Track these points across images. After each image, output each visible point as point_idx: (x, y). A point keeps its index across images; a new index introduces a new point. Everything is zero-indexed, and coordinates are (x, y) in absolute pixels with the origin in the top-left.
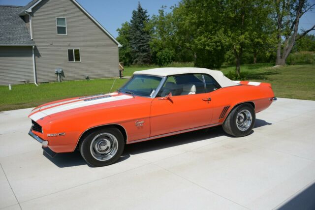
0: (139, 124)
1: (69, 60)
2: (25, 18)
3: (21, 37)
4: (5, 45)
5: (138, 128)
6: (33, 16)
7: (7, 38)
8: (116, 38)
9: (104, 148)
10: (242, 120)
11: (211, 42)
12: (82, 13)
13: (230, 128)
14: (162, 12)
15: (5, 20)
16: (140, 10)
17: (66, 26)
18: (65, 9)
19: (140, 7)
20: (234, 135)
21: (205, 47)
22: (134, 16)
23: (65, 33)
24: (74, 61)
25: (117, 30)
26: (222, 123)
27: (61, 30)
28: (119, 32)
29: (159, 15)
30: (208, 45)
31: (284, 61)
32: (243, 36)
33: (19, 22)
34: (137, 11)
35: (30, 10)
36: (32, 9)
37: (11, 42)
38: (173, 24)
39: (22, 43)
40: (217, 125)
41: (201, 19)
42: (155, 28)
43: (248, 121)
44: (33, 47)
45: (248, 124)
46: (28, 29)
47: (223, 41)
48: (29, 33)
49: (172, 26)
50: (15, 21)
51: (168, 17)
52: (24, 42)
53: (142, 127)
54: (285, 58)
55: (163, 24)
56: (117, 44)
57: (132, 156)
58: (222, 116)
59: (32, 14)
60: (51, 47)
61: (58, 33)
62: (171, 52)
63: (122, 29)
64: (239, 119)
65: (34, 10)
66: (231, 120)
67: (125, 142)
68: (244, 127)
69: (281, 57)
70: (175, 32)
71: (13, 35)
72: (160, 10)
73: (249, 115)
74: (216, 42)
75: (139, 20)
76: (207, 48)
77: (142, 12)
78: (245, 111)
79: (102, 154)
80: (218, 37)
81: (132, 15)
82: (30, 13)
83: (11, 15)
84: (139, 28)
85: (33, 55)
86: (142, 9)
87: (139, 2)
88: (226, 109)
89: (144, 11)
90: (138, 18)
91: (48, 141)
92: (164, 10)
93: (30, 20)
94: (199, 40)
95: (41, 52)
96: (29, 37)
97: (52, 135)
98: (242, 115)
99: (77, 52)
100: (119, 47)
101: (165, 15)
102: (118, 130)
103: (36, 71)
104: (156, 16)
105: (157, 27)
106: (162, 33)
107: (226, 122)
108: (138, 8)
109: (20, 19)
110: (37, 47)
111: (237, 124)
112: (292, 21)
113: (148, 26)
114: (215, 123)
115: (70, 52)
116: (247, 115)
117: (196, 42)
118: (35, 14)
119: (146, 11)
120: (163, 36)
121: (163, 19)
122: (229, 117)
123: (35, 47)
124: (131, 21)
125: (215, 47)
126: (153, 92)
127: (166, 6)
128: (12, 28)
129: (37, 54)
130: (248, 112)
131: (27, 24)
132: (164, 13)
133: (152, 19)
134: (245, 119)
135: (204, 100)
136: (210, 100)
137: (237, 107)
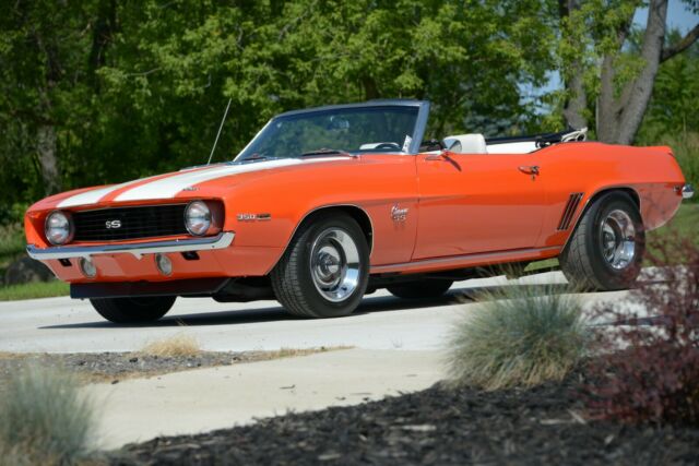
0: (399, 215)
10: (611, 244)
26: (560, 249)
43: (626, 244)
45: (628, 252)
53: (403, 225)
58: (564, 222)
64: (605, 242)
66: (586, 235)
78: (615, 215)
88: (573, 202)
97: (246, 216)
98: (609, 229)
116: (621, 226)
126: (408, 140)
130: (625, 214)
134: (619, 240)
135: (523, 171)
136: (534, 172)
137: (599, 201)
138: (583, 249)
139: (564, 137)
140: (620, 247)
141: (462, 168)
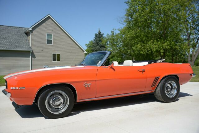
0: (87, 85)
1: (53, 61)
2: (27, 34)
3: (24, 45)
4: (14, 49)
5: (87, 88)
6: (32, 32)
7: (15, 45)
8: (85, 50)
9: (57, 103)
10: (169, 90)
11: (144, 49)
12: (62, 32)
13: (160, 95)
14: (113, 32)
15: (16, 35)
16: (100, 33)
17: (52, 39)
18: (52, 29)
19: (99, 31)
20: (163, 101)
21: (140, 52)
22: (96, 37)
23: (51, 44)
24: (56, 61)
25: (85, 45)
26: (153, 91)
27: (49, 42)
28: (86, 46)
29: (111, 34)
30: (142, 51)
31: (193, 63)
32: (166, 44)
33: (24, 36)
34: (98, 34)
35: (31, 29)
36: (32, 28)
37: (18, 48)
38: (120, 40)
39: (24, 49)
40: (150, 92)
41: (137, 34)
42: (108, 42)
43: (174, 90)
44: (31, 51)
45: (174, 92)
46: (28, 40)
47: (152, 48)
48: (29, 43)
49: (119, 41)
50: (21, 36)
51: (117, 36)
52: (25, 48)
53: (89, 88)
54: (194, 61)
55: (113, 40)
56: (84, 52)
57: (82, 113)
58: (153, 85)
59: (32, 31)
60: (42, 52)
61: (47, 43)
62: (119, 59)
63: (89, 44)
64: (167, 89)
65: (33, 29)
66: (160, 88)
67: (76, 100)
68: (172, 94)
69: (191, 61)
70: (121, 45)
71: (19, 44)
72: (112, 31)
73: (174, 85)
74: (147, 49)
75: (99, 39)
76: (141, 52)
77: (101, 35)
78: (171, 82)
79: (56, 109)
80: (148, 45)
81: (95, 36)
82: (30, 31)
83: (19, 32)
84: (99, 44)
85: (31, 57)
86: (101, 33)
87: (99, 29)
88: (157, 79)
89: (102, 34)
90: (98, 38)
91: (11, 93)
92: (114, 31)
93: (30, 35)
94: (136, 47)
95: (36, 55)
96: (29, 45)
97: (14, 88)
98: (169, 85)
99: (58, 55)
100: (85, 53)
101: (115, 34)
102: (69, 89)
103: (31, 66)
104: (109, 35)
105: (109, 42)
106: (113, 45)
107: (157, 90)
108: (98, 32)
109: (25, 35)
110: (34, 52)
111: (166, 92)
112: (197, 37)
113: (103, 41)
114: (148, 91)
115: (54, 55)
116: (173, 85)
117: (134, 49)
118: (33, 32)
119: (103, 34)
120: (113, 47)
121: (113, 36)
122: (159, 86)
123: (32, 51)
124: (94, 40)
125: (147, 52)
126: (100, 62)
127: (116, 29)
128: (19, 40)
129: (33, 56)
130: (174, 82)
131: (28, 37)
132: (114, 33)
133: (106, 37)
134: (172, 89)
135: (139, 71)
136: (144, 71)
137: (165, 79)
138: (159, 92)
139: (157, 61)
140: (172, 90)
141: (116, 70)
